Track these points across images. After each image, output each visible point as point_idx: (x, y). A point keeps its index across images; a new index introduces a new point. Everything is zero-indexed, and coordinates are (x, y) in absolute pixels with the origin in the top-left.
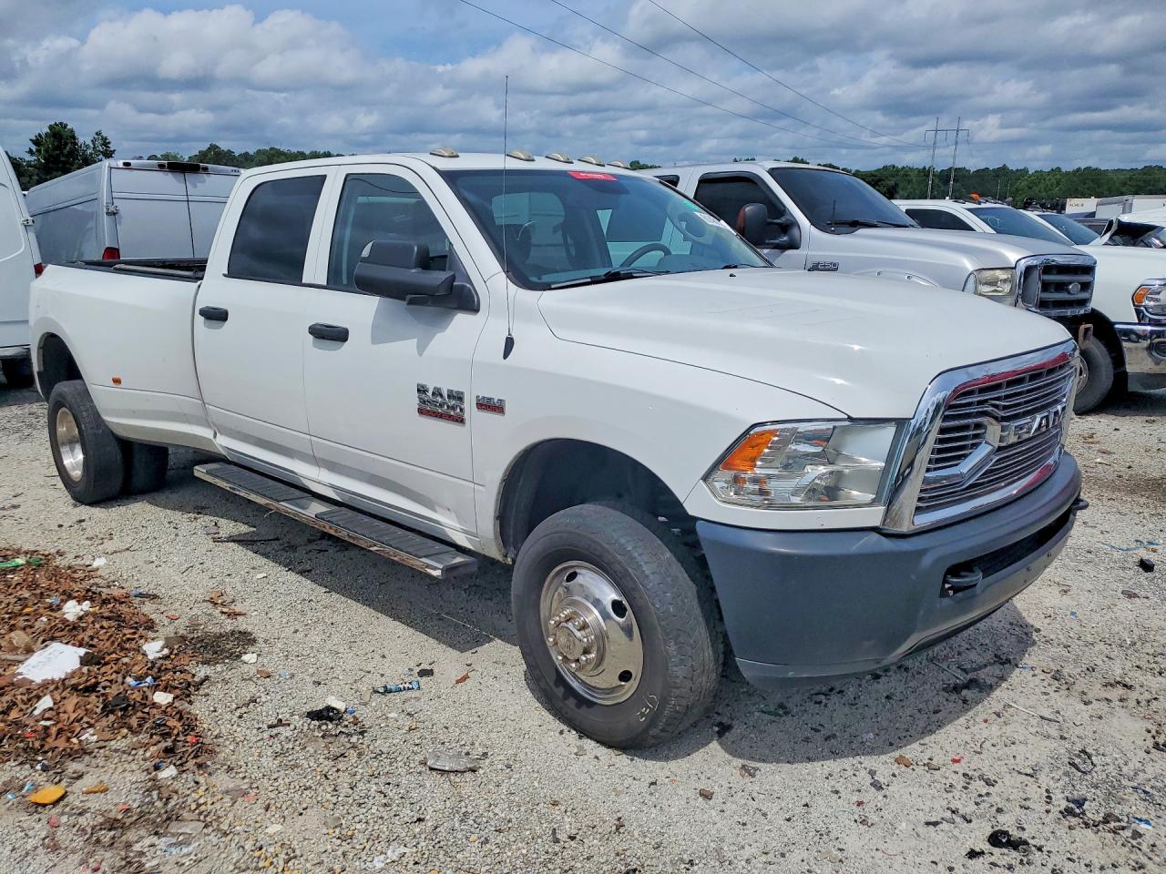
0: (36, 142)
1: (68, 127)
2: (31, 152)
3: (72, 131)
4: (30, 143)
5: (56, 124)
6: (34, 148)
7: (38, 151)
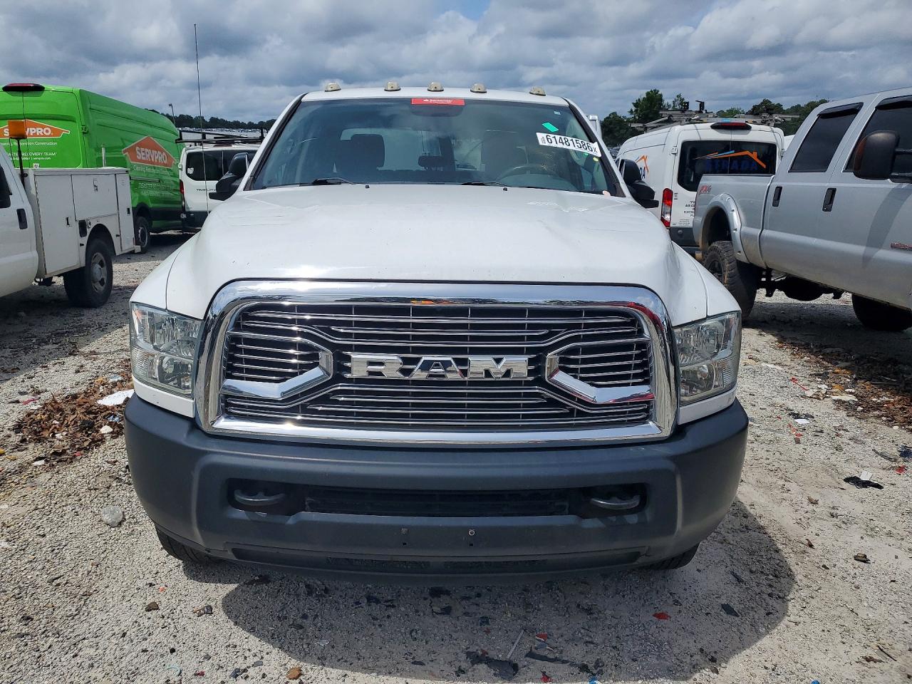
0: (635, 105)
1: (659, 93)
2: (631, 112)
3: (661, 95)
4: (632, 105)
5: (652, 91)
6: (634, 109)
7: (636, 111)
